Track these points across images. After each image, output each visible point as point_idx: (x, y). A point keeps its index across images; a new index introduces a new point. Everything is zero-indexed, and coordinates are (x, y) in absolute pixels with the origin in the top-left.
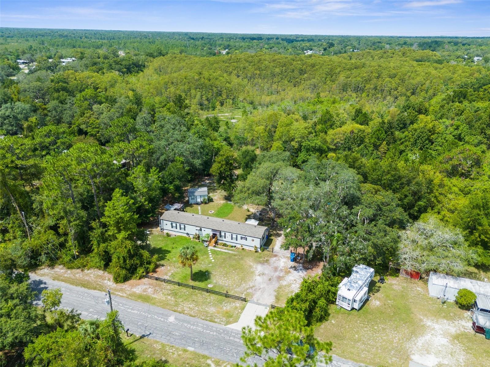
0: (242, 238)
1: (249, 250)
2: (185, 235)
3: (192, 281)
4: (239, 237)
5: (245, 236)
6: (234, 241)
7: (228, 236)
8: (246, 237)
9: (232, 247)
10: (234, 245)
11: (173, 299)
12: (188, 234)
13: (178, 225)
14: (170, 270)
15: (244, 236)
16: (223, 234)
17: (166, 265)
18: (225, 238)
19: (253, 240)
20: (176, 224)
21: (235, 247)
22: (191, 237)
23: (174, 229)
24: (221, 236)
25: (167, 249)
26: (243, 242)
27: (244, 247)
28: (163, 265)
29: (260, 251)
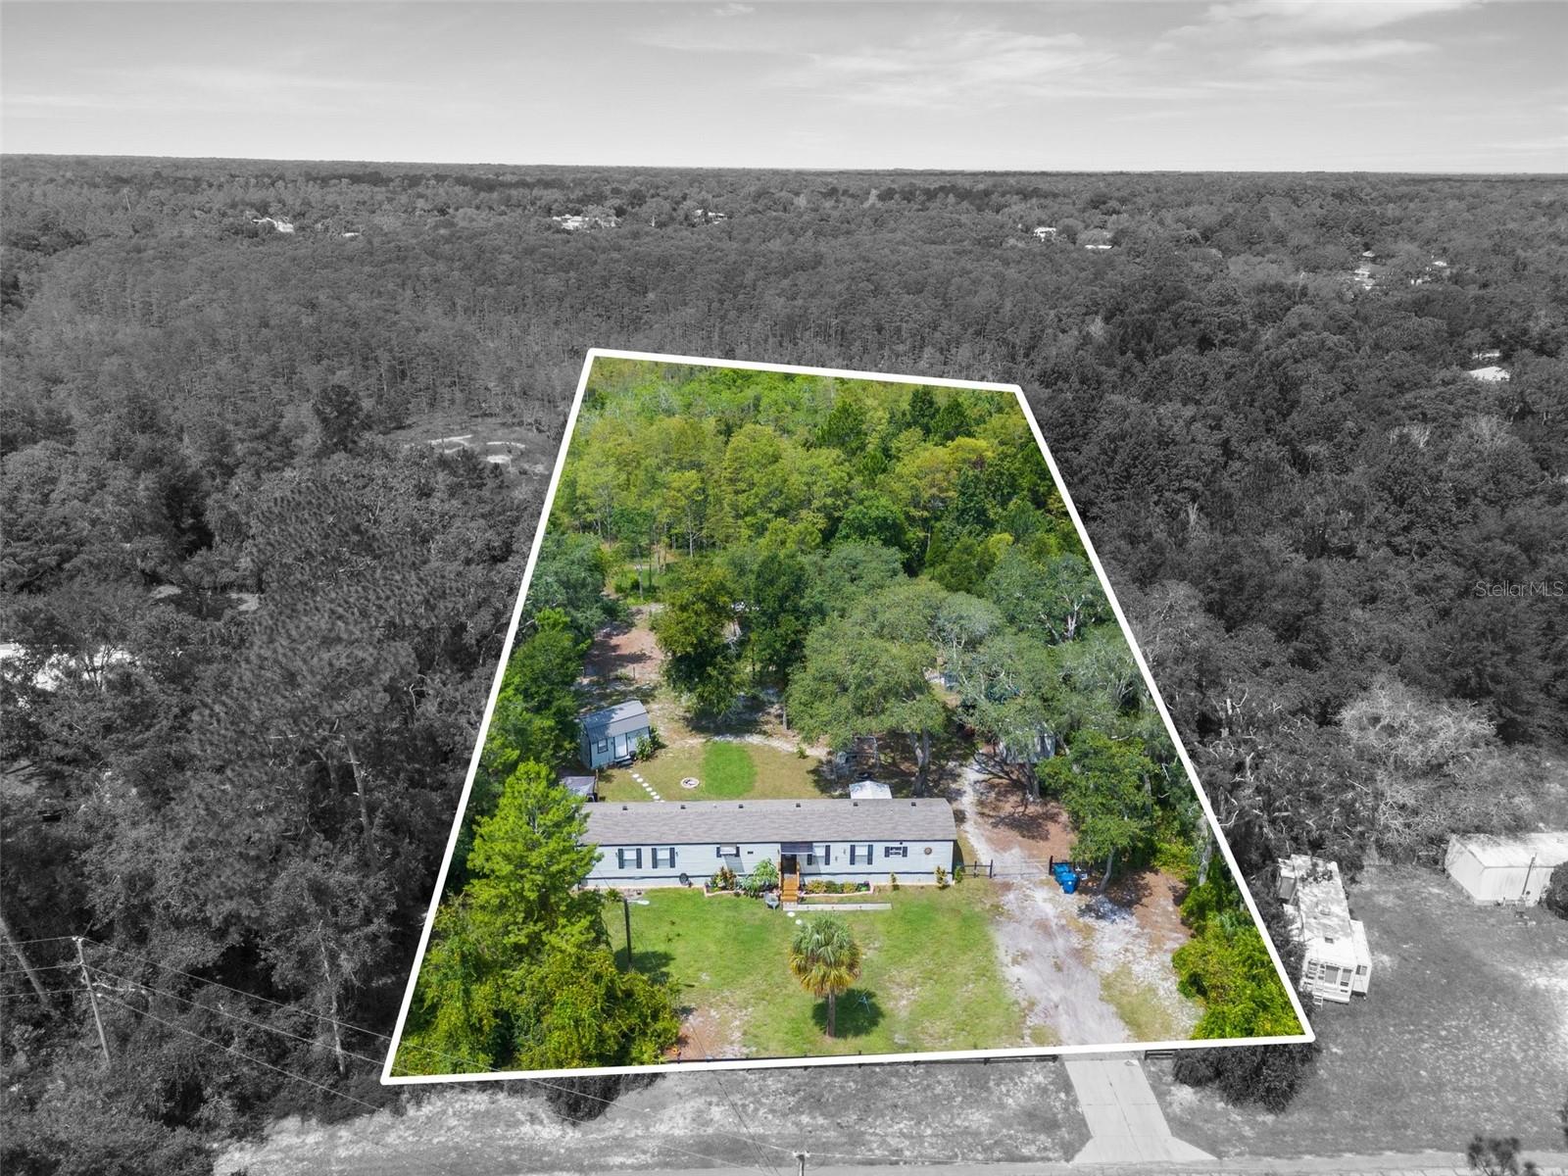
0: (888, 852)
1: (917, 887)
2: (676, 884)
3: (835, 1040)
4: (879, 849)
5: (901, 842)
6: (858, 867)
7: (840, 855)
8: (905, 844)
9: (858, 888)
10: (861, 879)
11: (821, 1121)
12: (684, 878)
13: (647, 852)
14: (724, 1022)
15: (897, 845)
16: (819, 851)
17: (693, 1005)
18: (827, 863)
19: (928, 852)
20: (639, 852)
21: (867, 885)
22: (699, 884)
23: (631, 870)
24: (810, 860)
25: (650, 949)
26: (896, 863)
27: (901, 881)
28: (687, 1011)
29: (952, 883)
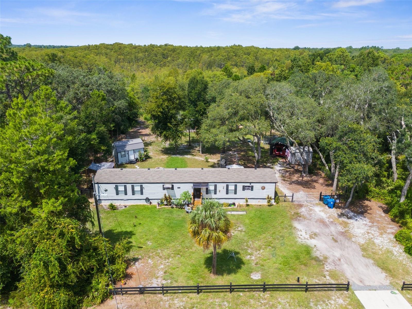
0: (244, 188)
1: (258, 205)
2: (144, 203)
3: (216, 276)
4: (240, 186)
5: (250, 183)
6: (231, 195)
7: (221, 189)
8: (252, 184)
9: (230, 205)
10: (231, 202)
12: (147, 200)
13: (129, 187)
15: (248, 185)
16: (212, 188)
17: (140, 257)
18: (215, 193)
19: (263, 188)
20: (125, 187)
21: (234, 204)
22: (155, 203)
23: (122, 196)
24: (208, 191)
25: (124, 230)
26: (248, 194)
27: (250, 202)
28: (136, 260)
29: (275, 204)
